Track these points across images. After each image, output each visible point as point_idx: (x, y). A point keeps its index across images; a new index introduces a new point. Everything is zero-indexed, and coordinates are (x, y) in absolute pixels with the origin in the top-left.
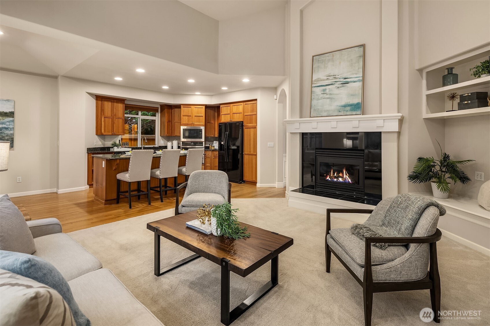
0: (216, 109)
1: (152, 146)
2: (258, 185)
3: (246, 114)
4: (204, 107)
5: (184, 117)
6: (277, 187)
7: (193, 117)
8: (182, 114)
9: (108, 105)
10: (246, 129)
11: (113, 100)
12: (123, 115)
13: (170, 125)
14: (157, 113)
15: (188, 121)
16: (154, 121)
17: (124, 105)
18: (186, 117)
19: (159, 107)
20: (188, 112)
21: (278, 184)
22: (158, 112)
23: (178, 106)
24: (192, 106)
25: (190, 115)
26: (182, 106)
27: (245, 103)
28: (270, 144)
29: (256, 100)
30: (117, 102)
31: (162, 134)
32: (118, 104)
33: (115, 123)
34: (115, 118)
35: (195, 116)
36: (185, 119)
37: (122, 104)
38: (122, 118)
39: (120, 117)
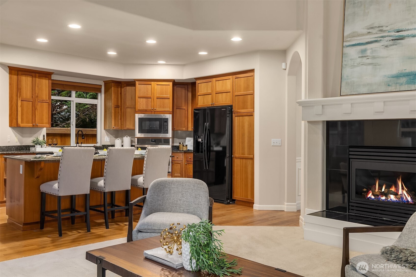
0: (190, 87)
1: (92, 145)
2: (256, 206)
3: (237, 93)
4: (171, 84)
5: (140, 99)
6: (286, 211)
7: (154, 99)
8: (137, 94)
9: (26, 81)
10: (236, 118)
11: (33, 74)
12: (50, 97)
13: (119, 113)
14: (100, 94)
15: (147, 105)
16: (94, 107)
17: (50, 81)
18: (144, 99)
19: (103, 84)
20: (147, 91)
21: (287, 205)
22: (100, 92)
23: (132, 83)
24: (153, 83)
25: (149, 95)
26: (137, 83)
27: (234, 76)
28: (275, 141)
29: (253, 71)
30: (40, 77)
31: (107, 126)
32: (42, 80)
33: (36, 108)
34: (37, 101)
35: (157, 98)
36: (142, 102)
37: (47, 79)
38: (48, 102)
39: (44, 99)
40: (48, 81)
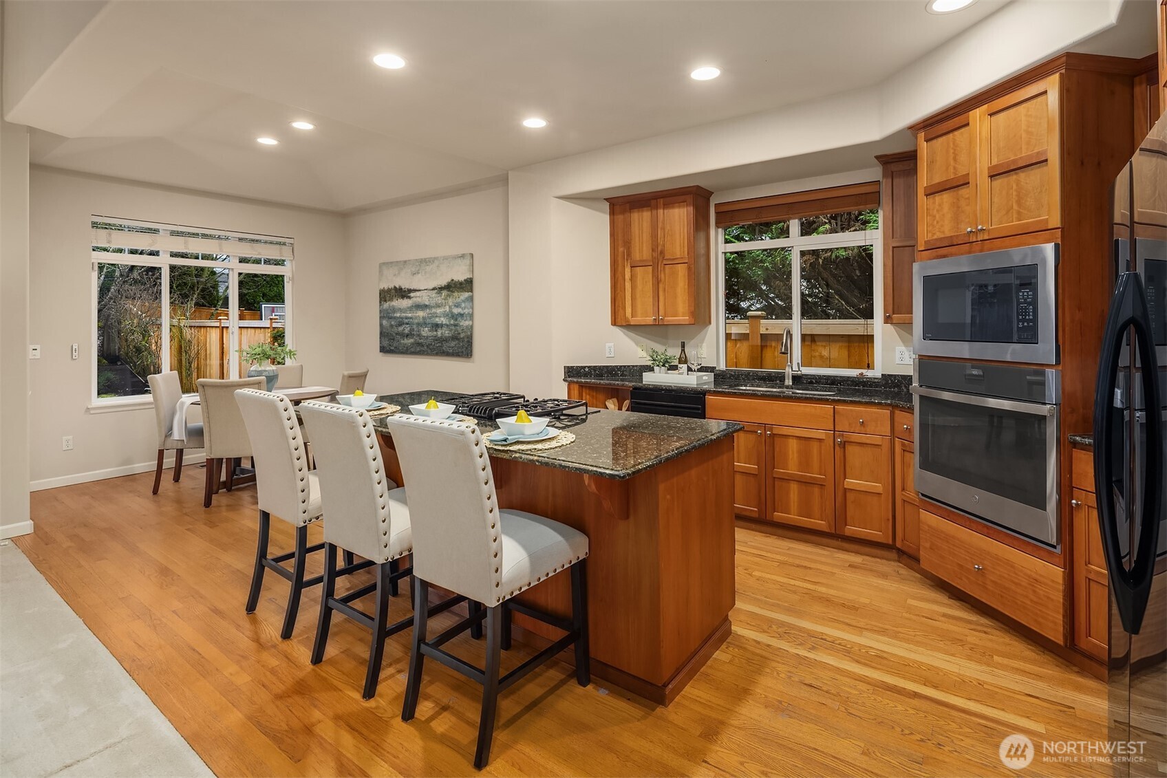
1: (853, 373)
4: (1062, 76)
7: (978, 185)
8: (923, 183)
9: (640, 221)
11: (653, 202)
14: (878, 209)
15: (956, 220)
18: (946, 196)
20: (955, 158)
24: (974, 114)
25: (962, 173)
26: (921, 136)
30: (667, 206)
32: (671, 211)
33: (660, 280)
34: (662, 262)
35: (991, 177)
36: (938, 211)
37: (684, 207)
38: (686, 261)
39: (679, 257)
40: (685, 209)
